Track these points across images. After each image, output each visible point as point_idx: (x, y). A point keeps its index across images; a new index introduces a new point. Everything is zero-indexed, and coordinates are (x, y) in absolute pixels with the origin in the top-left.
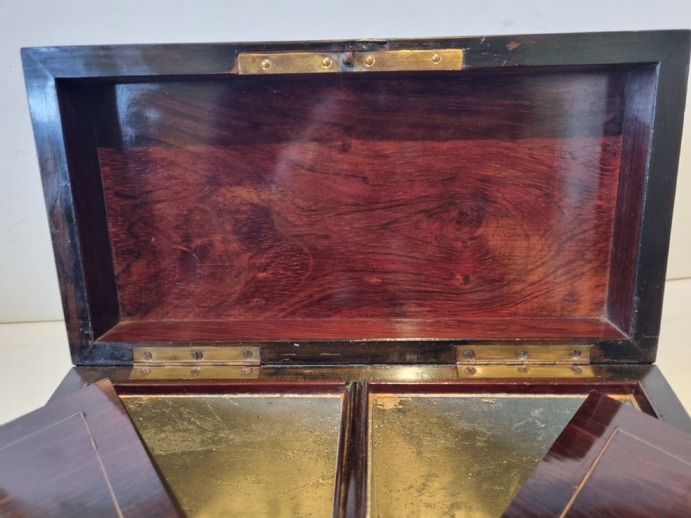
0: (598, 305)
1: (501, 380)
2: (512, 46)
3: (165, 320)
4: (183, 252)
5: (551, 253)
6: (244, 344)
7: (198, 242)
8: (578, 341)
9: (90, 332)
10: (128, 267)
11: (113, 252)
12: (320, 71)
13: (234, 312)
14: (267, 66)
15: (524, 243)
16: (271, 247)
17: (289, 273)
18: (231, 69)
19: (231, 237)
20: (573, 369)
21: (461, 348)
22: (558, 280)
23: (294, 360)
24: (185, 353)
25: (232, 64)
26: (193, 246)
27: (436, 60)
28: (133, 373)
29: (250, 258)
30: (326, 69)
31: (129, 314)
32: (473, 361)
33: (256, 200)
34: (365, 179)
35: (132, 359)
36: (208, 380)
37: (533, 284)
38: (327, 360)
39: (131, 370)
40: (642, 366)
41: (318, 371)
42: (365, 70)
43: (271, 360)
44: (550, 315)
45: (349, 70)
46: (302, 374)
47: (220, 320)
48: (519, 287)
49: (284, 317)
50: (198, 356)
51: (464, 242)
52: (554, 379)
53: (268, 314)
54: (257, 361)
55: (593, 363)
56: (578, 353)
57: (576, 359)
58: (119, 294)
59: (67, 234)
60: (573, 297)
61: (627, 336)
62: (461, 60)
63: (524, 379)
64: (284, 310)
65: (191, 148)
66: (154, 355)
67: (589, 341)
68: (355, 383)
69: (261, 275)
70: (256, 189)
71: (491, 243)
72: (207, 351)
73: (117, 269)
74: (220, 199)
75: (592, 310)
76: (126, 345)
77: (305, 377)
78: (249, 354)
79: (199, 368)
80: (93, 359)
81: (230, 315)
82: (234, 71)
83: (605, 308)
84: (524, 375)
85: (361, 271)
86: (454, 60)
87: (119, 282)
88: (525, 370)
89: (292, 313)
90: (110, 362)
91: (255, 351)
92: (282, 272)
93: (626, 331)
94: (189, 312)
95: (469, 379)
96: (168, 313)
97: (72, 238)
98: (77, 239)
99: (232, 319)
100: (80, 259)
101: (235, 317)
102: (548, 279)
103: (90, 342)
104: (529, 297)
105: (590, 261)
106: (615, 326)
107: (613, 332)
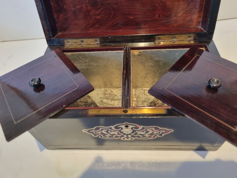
0: (198, 23)
1: (167, 45)
3: (71, 32)
4: (74, 11)
5: (186, 6)
6: (95, 38)
7: (78, 7)
8: (190, 33)
9: (51, 35)
10: (58, 16)
11: (53, 11)
13: (91, 29)
15: (177, 3)
16: (100, 8)
17: (106, 16)
19: (88, 5)
20: (188, 41)
21: (157, 37)
22: (187, 15)
23: (109, 42)
24: (78, 41)
26: (77, 8)
28: (65, 47)
29: (94, 12)
31: (61, 31)
32: (160, 40)
35: (64, 43)
36: (86, 48)
37: (180, 17)
38: (119, 42)
39: (64, 46)
40: (208, 40)
41: (116, 45)
43: (103, 42)
44: (184, 27)
46: (112, 46)
47: (87, 32)
48: (175, 18)
49: (105, 30)
50: (82, 42)
51: (159, 4)
52: (183, 44)
53: (101, 30)
54: (99, 43)
55: (194, 40)
56: (190, 37)
57: (190, 39)
58: (57, 25)
59: (41, 5)
60: (191, 20)
61: (205, 31)
63: (174, 45)
64: (105, 28)
66: (70, 42)
67: (194, 33)
68: (127, 48)
69: (98, 17)
71: (167, 4)
72: (85, 40)
73: (55, 17)
75: (197, 25)
76: (62, 39)
77: (113, 46)
78: (96, 41)
79: (83, 45)
80: (53, 44)
81: (89, 30)
83: (201, 24)
84: (174, 44)
85: (128, 15)
87: (56, 21)
88: (175, 42)
89: (108, 29)
90: (58, 44)
91: (98, 40)
92: (104, 16)
93: (205, 29)
94: (78, 30)
95: (158, 45)
96: (71, 30)
97: (42, 6)
98: (44, 6)
99: (90, 32)
100: (46, 13)
101: (91, 31)
102: (184, 15)
103: (52, 39)
104: (178, 21)
105: (197, 8)
106: (202, 29)
107: (202, 30)
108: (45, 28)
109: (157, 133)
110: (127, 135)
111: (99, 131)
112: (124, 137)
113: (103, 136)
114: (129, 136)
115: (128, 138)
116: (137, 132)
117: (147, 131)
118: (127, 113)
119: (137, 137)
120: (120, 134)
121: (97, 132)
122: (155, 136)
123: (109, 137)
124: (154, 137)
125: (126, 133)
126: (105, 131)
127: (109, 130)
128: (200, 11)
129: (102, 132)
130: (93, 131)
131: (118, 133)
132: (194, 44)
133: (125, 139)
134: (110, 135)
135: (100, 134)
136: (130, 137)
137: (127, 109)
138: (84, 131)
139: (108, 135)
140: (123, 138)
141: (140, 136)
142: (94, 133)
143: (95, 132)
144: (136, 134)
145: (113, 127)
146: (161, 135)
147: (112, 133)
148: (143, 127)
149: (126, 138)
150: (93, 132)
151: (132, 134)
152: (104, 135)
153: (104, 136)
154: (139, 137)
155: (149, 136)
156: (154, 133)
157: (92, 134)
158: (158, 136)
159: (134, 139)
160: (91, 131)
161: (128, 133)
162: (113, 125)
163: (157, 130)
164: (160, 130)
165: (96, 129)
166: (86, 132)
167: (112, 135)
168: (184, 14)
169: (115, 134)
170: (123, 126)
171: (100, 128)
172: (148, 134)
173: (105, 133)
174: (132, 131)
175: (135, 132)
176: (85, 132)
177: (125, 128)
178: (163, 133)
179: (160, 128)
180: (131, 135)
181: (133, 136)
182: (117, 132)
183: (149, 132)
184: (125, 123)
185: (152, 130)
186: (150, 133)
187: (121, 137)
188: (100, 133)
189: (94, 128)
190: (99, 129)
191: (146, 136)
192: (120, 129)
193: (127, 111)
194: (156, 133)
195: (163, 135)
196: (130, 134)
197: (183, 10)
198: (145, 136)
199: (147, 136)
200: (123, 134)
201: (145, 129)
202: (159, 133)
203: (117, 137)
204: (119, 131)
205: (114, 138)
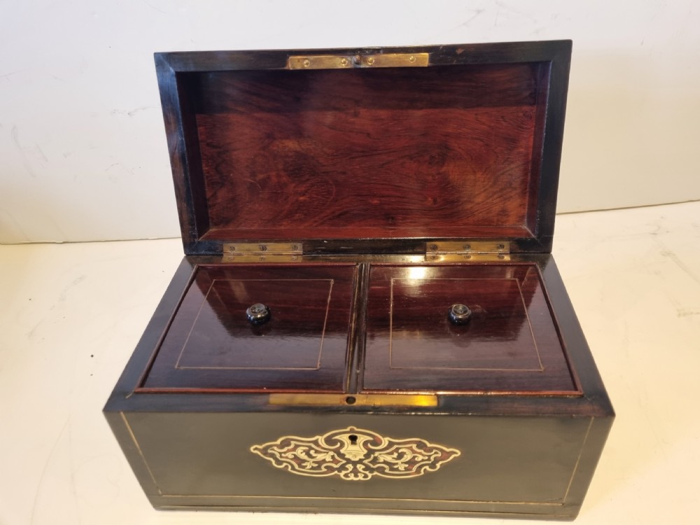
0: (521, 218)
2: (459, 51)
3: (239, 228)
4: (251, 183)
5: (491, 183)
6: (293, 241)
7: (261, 176)
8: (503, 239)
9: (196, 234)
10: (215, 193)
11: (206, 183)
12: (340, 67)
13: (285, 223)
14: (307, 64)
15: (472, 177)
16: (308, 180)
17: (320, 197)
18: (285, 65)
19: (282, 173)
20: (498, 257)
21: (429, 244)
22: (495, 201)
23: (325, 251)
24: (255, 247)
25: (285, 63)
26: (257, 179)
27: (412, 61)
28: (223, 259)
29: (294, 187)
30: (343, 66)
31: (216, 225)
32: (438, 252)
33: (299, 149)
34: (368, 135)
35: (222, 251)
36: (271, 262)
37: (479, 204)
38: (345, 251)
39: (221, 258)
40: (542, 255)
41: (339, 258)
42: (367, 67)
43: (309, 251)
44: (490, 225)
45: (358, 66)
46: (329, 260)
47: (275, 228)
48: (469, 206)
49: (316, 226)
50: (264, 249)
51: (433, 176)
52: (485, 262)
53: (306, 224)
54: (301, 252)
55: (511, 252)
56: (502, 246)
57: (501, 250)
58: (209, 211)
59: (182, 171)
60: (504, 212)
61: (533, 236)
62: (428, 60)
63: (468, 262)
64: (315, 222)
65: (256, 115)
66: (236, 248)
67: (509, 239)
68: (362, 265)
69: (302, 198)
70: (298, 142)
71: (451, 177)
72: (270, 246)
73: (209, 195)
74: (275, 148)
75: (518, 222)
76: (218, 242)
77: (331, 261)
78: (295, 248)
79: (264, 256)
80: (197, 251)
81: (281, 225)
82: (286, 68)
83: (525, 220)
84: (468, 260)
85: (367, 195)
86: (424, 60)
87: (210, 203)
88: (469, 257)
89: (322, 224)
90: (208, 253)
91: (300, 245)
92: (315, 196)
93: (533, 232)
94: (255, 223)
96: (241, 224)
97: (185, 173)
98: (189, 174)
99: (282, 228)
100: (190, 186)
101: (284, 226)
102: (488, 201)
103: (196, 240)
104: (476, 213)
105: (515, 189)
106: (530, 231)
107: (528, 234)
108: (185, 217)
109: (423, 460)
110: (355, 463)
111: (288, 451)
112: (347, 469)
113: (297, 467)
114: (360, 467)
115: (356, 476)
116: (377, 454)
117: (400, 451)
118: (355, 404)
119: (377, 470)
120: (339, 462)
121: (285, 453)
122: (421, 467)
123: (313, 468)
124: (418, 471)
125: (353, 459)
126: (304, 451)
127: (313, 449)
128: (523, 193)
129: (295, 455)
130: (273, 450)
131: (333, 457)
132: (509, 262)
133: (349, 475)
134: (314, 462)
135: (292, 459)
136: (361, 470)
138: (254, 450)
139: (308, 461)
140: (344, 472)
141: (384, 468)
142: (278, 456)
143: (280, 453)
144: (375, 461)
145: (321, 439)
146: (433, 465)
147: (320, 457)
148: (390, 442)
149: (353, 474)
150: (274, 454)
151: (366, 462)
152: (300, 462)
153: (300, 466)
154: (381, 470)
155: (405, 468)
156: (416, 459)
157: (271, 459)
158: (427, 468)
159: (370, 476)
160: (270, 451)
161: (357, 459)
162: (321, 433)
163: (422, 451)
164: (431, 450)
165: (282, 446)
166: (259, 453)
167: (320, 463)
168: (488, 199)
169: (327, 460)
170: (345, 438)
171: (292, 442)
172: (402, 463)
173: (303, 456)
174: (366, 452)
175: (374, 454)
176: (256, 452)
177: (349, 441)
178: (437, 460)
179: (429, 445)
180: (364, 464)
181: (367, 468)
182: (331, 453)
183: (405, 456)
184: (348, 429)
185: (411, 448)
186: (407, 460)
187: (339, 470)
188: (290, 455)
189: (278, 442)
190: (290, 444)
191: (400, 468)
192: (339, 445)
193: (354, 400)
194: (420, 458)
195: (438, 466)
196: (360, 461)
197: (485, 191)
198: (396, 467)
199: (402, 467)
200: (344, 462)
201: (396, 446)
202: (429, 460)
203: (330, 469)
204: (334, 451)
205: (323, 473)
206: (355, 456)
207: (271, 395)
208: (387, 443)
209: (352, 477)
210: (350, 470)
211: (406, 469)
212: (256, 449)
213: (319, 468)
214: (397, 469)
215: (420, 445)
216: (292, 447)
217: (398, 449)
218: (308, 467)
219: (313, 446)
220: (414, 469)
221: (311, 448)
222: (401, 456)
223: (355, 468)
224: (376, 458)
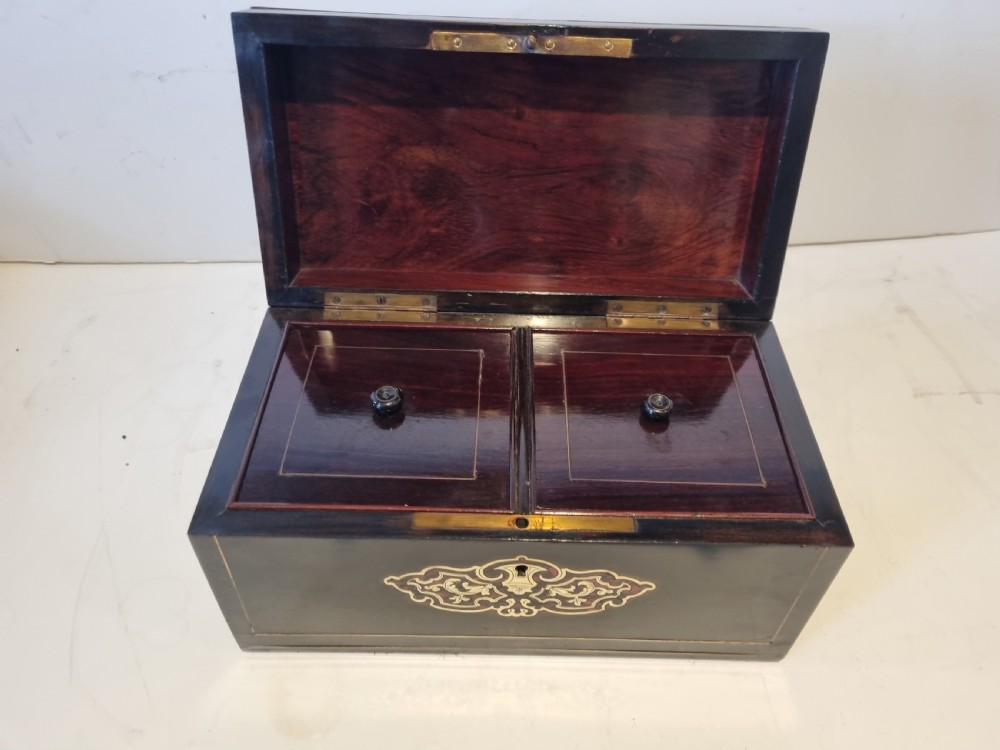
0: (733, 269)
1: (642, 330)
2: (676, 39)
3: (343, 269)
4: (364, 206)
5: (697, 221)
6: (423, 293)
7: (378, 197)
8: (709, 299)
9: (286, 277)
10: (310, 218)
11: (297, 204)
12: (505, 51)
13: (409, 264)
14: (458, 44)
15: (674, 211)
16: (445, 205)
18: (426, 44)
19: (409, 194)
20: (703, 323)
21: (611, 303)
22: (700, 246)
23: (466, 308)
24: (370, 298)
25: (427, 41)
26: (372, 200)
27: (608, 48)
28: (325, 314)
29: (425, 215)
30: (511, 50)
31: (310, 262)
32: (620, 314)
33: (433, 160)
34: (535, 146)
35: (323, 302)
36: (394, 322)
37: (678, 248)
38: (495, 310)
39: (322, 313)
40: (760, 322)
42: (545, 53)
43: (447, 307)
44: (691, 277)
45: (531, 51)
46: (472, 321)
47: (394, 271)
48: (665, 251)
49: (453, 270)
50: (382, 301)
51: (621, 208)
52: (686, 331)
53: (439, 267)
54: (435, 308)
55: (720, 318)
56: (708, 310)
57: (706, 314)
58: (301, 243)
60: (711, 262)
61: (751, 297)
62: (630, 49)
63: (662, 330)
64: (453, 263)
65: (374, 108)
66: (342, 299)
67: (719, 300)
68: (520, 329)
69: (434, 230)
70: (434, 150)
71: (644, 210)
72: (391, 297)
73: (300, 220)
74: (400, 158)
75: (728, 273)
76: (317, 290)
77: (476, 323)
78: (426, 302)
79: (383, 312)
80: (287, 301)
81: (404, 267)
82: (428, 48)
83: (739, 272)
84: (662, 327)
85: (527, 230)
86: (623, 47)
87: (302, 232)
88: (664, 323)
89: (461, 267)
90: (303, 304)
91: (433, 299)
92: (454, 228)
93: (751, 292)
94: (366, 262)
95: (615, 329)
96: (346, 262)
99: (405, 270)
101: (409, 268)
102: (692, 244)
103: (285, 286)
104: (673, 261)
105: (729, 229)
106: (743, 288)
107: (741, 293)
108: (270, 253)
109: (607, 594)
110: (518, 598)
111: (434, 583)
112: (508, 604)
113: (442, 602)
114: (524, 602)
115: (517, 611)
116: (548, 587)
117: (579, 584)
118: (528, 528)
119: (546, 605)
120: (498, 595)
121: (429, 585)
122: (602, 602)
123: (462, 603)
124: (598, 606)
125: (517, 593)
126: (455, 583)
127: (467, 581)
128: (737, 238)
129: (441, 588)
130: (414, 581)
131: (491, 590)
132: (717, 331)
133: (509, 611)
134: (465, 596)
135: (436, 593)
136: (525, 605)
137: (525, 517)
138: (389, 581)
139: (458, 595)
140: (502, 608)
141: (556, 603)
142: (419, 588)
143: (423, 586)
144: (546, 594)
145: (479, 570)
146: (618, 600)
147: (474, 590)
148: (567, 573)
149: (513, 610)
150: (414, 586)
151: (533, 596)
152: (448, 596)
153: (446, 599)
154: (552, 606)
156: (598, 593)
157: (410, 593)
158: (611, 603)
159: (535, 611)
160: (409, 583)
161: (522, 593)
162: (480, 564)
163: (607, 584)
164: (619, 582)
165: (426, 577)
166: (394, 584)
167: (472, 598)
168: (691, 242)
169: (483, 594)
170: (511, 569)
171: (441, 573)
172: (579, 597)
173: (453, 589)
174: (535, 584)
175: (545, 587)
176: (390, 584)
177: (516, 573)
178: (624, 594)
179: (617, 577)
180: (530, 599)
181: (534, 603)
182: (490, 586)
183: (585, 590)
184: (517, 559)
185: (594, 582)
186: (587, 594)
187: (497, 605)
188: (435, 588)
189: (423, 573)
190: (437, 575)
191: (575, 603)
193: (526, 523)
194: (604, 591)
195: (625, 601)
196: (526, 596)
197: (689, 230)
198: (570, 601)
199: (579, 602)
200: (505, 596)
201: (574, 579)
202: (615, 594)
203: (485, 604)
204: (494, 583)
205: (476, 609)
206: (520, 589)
207: (416, 514)
208: (564, 574)
209: (512, 613)
210: (511, 605)
211: (583, 604)
212: (392, 580)
213: (471, 602)
214: (572, 605)
215: (605, 577)
216: (439, 578)
217: (577, 581)
218: (458, 601)
219: (467, 577)
220: (594, 604)
221: (464, 580)
222: (579, 589)
223: (518, 602)
224: (547, 592)
